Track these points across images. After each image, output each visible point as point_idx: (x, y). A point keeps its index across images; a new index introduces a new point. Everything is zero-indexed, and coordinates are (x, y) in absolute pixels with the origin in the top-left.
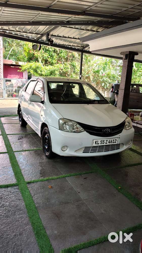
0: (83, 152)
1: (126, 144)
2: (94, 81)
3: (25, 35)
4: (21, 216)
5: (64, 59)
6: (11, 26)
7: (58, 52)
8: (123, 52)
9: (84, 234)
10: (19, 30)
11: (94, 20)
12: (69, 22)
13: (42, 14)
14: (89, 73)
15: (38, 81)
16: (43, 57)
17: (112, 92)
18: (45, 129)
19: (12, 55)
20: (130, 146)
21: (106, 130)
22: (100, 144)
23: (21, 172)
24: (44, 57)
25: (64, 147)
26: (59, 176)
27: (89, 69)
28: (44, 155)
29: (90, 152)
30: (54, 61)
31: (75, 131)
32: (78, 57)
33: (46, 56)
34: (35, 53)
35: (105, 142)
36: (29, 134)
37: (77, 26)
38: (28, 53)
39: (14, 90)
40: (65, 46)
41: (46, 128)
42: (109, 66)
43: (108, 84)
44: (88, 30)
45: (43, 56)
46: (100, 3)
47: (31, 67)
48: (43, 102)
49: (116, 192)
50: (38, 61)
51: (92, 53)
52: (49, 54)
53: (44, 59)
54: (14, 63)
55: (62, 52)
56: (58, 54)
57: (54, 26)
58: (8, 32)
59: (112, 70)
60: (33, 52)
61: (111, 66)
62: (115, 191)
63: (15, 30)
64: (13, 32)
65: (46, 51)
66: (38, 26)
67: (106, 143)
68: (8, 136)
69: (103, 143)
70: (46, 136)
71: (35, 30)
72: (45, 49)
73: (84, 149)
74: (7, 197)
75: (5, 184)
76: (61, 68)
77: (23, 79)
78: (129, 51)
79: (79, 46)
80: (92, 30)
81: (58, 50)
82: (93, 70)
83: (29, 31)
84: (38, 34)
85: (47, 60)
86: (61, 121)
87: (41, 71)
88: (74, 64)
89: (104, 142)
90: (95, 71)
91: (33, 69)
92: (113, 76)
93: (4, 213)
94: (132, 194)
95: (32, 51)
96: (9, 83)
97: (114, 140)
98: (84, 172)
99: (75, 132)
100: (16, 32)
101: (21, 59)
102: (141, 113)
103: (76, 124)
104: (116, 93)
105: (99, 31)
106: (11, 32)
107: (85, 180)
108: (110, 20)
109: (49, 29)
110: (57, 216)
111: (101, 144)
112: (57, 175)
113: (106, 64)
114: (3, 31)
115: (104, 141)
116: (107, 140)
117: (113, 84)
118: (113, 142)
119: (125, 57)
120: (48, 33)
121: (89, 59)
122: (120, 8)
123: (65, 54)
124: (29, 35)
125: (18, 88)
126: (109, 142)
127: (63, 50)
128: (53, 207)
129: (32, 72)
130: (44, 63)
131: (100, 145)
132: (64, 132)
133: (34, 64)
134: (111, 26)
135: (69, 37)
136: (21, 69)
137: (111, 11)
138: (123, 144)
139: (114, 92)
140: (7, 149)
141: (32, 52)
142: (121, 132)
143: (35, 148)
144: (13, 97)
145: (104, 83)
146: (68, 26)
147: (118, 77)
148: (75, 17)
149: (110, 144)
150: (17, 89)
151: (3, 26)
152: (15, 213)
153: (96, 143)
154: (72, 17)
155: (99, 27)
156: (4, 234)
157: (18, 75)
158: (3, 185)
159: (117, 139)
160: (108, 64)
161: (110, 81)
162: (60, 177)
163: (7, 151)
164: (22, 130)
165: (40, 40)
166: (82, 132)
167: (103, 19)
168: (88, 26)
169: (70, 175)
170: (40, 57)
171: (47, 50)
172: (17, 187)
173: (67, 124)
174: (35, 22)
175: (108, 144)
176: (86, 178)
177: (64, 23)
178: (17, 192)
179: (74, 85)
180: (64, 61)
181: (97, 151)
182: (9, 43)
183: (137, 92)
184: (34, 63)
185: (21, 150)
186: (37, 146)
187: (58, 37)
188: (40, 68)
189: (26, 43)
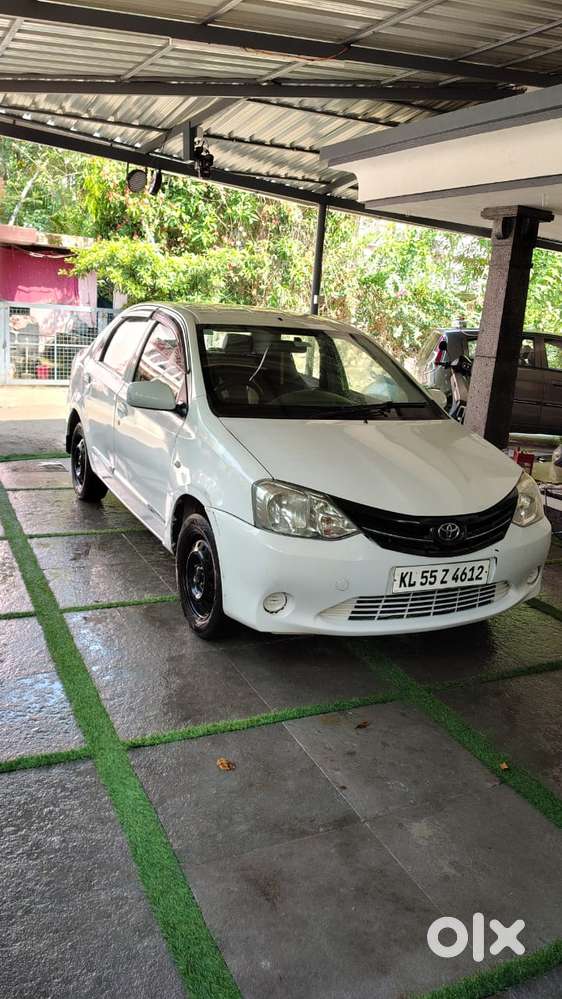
0: (351, 618)
1: (519, 584)
2: (363, 314)
3: (99, 131)
4: (117, 892)
5: (247, 226)
6: (44, 96)
7: (223, 198)
8: (496, 209)
9: (383, 969)
10: (74, 111)
11: (381, 78)
12: (280, 84)
13: (174, 50)
14: (345, 285)
15: (158, 323)
16: (162, 219)
17: (438, 363)
18: (193, 522)
19: (29, 207)
20: (534, 589)
21: (445, 527)
22: (418, 584)
23: (99, 700)
24: (166, 219)
25: (274, 598)
26: (256, 718)
27: (343, 267)
28: (183, 624)
29: (380, 618)
30: (206, 237)
31: (318, 529)
32: (299, 221)
33: (174, 213)
34: (131, 201)
35: (440, 575)
36: (118, 536)
37: (308, 102)
38: (98, 201)
39: (41, 349)
40: (258, 178)
41: (195, 516)
42: (420, 257)
43: (418, 329)
44: (354, 117)
45: (161, 214)
46: (416, 10)
47: (112, 258)
48: (181, 410)
49: (489, 785)
50: (141, 235)
51: (367, 208)
52: (184, 208)
53: (166, 225)
54: (44, 242)
55: (236, 202)
56: (222, 210)
57: (217, 98)
58: (27, 116)
59: (434, 276)
60: (122, 198)
61: (429, 259)
62: (487, 781)
63: (59, 112)
64: (49, 116)
65: (173, 193)
66: (153, 97)
67: (442, 582)
68: (33, 542)
69: (432, 580)
70: (196, 549)
71: (139, 113)
72: (171, 186)
73: (356, 607)
74: (50, 812)
75: (39, 753)
76: (234, 265)
77: (77, 304)
78: (519, 206)
79: (312, 177)
80: (368, 117)
81: (223, 193)
82: (358, 276)
83: (115, 113)
84: (151, 128)
85: (178, 233)
86: (262, 493)
87: (154, 276)
88: (286, 250)
89: (435, 577)
90: (366, 275)
91: (121, 266)
92: (438, 300)
93: (45, 880)
94: (555, 792)
95: (119, 196)
96: (22, 321)
97: (472, 569)
98: (354, 700)
99: (317, 536)
100: (62, 119)
101: (69, 225)
102: (557, 452)
103: (322, 504)
104: (454, 367)
105: (399, 123)
106: (41, 117)
107: (361, 731)
108: (446, 79)
109: (196, 109)
110: (265, 894)
111: (422, 584)
112: (247, 711)
113: (410, 251)
114: (7, 115)
115: (436, 571)
116: (447, 571)
117: (443, 331)
118: (469, 576)
119: (500, 227)
120: (192, 126)
121: (343, 230)
122: (492, 33)
123: (250, 206)
124: (113, 132)
125: (62, 343)
126: (455, 578)
127: (245, 193)
128: (243, 853)
129: (116, 277)
130: (164, 242)
131: (418, 588)
132: (271, 534)
133: (126, 246)
134: (447, 102)
135: (277, 142)
136: (71, 266)
137: (455, 45)
138: (506, 584)
139: (447, 365)
140: (34, 600)
141: (116, 198)
142: (501, 537)
143: (147, 597)
144: (37, 378)
145: (401, 327)
146: (273, 99)
147: (456, 305)
148: (306, 66)
149: (459, 584)
150: (56, 345)
151: (9, 95)
152: (88, 880)
153: (402, 580)
154: (295, 62)
155: (398, 106)
156: (54, 978)
157: (59, 288)
158: (32, 758)
159: (485, 564)
160: (419, 251)
161: (425, 320)
162: (258, 721)
163: (35, 606)
164: (85, 518)
165: (157, 151)
166: (348, 536)
167: (419, 76)
168: (355, 100)
169: (298, 710)
170: (148, 219)
171: (179, 192)
172: (89, 764)
173: (285, 502)
174: (143, 80)
175: (451, 584)
176: (364, 727)
177: (259, 85)
178: (87, 786)
179: (305, 339)
180: (244, 234)
181: (406, 613)
182: (18, 158)
183: (537, 365)
184: (125, 242)
185: (90, 602)
186: (156, 587)
187: (231, 143)
188: (151, 264)
189: (90, 159)
